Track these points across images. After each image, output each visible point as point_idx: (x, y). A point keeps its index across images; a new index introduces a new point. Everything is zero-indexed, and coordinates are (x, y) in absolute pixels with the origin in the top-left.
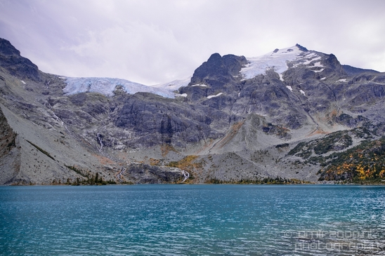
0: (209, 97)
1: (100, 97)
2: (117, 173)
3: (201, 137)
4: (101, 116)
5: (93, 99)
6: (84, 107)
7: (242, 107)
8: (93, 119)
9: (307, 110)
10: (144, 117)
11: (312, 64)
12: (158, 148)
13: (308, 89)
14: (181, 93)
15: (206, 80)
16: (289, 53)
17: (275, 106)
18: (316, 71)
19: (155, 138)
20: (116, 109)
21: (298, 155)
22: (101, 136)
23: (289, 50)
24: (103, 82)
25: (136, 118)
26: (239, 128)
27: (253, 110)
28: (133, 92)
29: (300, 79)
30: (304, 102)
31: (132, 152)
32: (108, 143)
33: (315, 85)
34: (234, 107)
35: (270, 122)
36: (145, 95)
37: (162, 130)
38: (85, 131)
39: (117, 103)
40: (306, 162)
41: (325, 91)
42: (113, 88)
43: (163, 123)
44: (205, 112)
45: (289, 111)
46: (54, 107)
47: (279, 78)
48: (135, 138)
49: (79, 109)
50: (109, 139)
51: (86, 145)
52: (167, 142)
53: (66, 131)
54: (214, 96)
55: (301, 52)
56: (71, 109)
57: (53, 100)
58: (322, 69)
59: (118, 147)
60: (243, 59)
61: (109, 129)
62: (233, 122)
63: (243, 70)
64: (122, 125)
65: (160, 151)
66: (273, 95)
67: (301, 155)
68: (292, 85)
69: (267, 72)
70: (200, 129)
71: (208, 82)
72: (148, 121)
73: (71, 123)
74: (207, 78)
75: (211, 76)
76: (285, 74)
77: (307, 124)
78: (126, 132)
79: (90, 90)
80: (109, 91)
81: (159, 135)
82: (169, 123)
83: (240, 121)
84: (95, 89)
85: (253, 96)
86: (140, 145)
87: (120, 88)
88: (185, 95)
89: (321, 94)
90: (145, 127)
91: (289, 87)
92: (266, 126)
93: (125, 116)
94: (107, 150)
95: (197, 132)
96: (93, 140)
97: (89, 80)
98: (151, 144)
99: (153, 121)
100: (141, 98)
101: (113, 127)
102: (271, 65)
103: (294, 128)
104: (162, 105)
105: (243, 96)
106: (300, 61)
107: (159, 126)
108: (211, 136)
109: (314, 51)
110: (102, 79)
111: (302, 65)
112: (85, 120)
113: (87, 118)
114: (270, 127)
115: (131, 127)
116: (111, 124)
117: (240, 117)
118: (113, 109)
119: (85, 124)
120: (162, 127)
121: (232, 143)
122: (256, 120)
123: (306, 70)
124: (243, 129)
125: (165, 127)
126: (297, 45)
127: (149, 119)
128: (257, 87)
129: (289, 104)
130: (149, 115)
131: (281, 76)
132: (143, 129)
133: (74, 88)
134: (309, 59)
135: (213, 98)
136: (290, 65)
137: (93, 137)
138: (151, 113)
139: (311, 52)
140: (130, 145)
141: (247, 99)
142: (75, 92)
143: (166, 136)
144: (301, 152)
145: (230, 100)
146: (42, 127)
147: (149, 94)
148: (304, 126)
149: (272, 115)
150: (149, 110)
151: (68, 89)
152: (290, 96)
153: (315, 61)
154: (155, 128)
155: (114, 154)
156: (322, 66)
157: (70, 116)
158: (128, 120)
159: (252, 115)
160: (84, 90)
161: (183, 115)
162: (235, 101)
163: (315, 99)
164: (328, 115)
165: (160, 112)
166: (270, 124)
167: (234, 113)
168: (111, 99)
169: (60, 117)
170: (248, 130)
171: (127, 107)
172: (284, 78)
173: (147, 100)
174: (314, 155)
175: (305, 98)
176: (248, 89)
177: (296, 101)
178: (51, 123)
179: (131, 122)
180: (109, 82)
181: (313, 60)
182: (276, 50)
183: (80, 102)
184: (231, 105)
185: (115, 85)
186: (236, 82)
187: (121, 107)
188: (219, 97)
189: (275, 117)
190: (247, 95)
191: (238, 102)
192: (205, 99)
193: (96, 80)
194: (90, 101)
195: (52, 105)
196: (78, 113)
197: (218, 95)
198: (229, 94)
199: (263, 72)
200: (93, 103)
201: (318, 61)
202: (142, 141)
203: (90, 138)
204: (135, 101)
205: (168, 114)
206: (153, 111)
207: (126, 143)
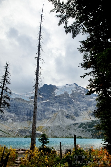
0: (44, 102)
3: (42, 118)
7: (57, 107)
9: (80, 110)
10: (20, 109)
11: (81, 92)
12: (26, 122)
13: (80, 102)
14: (32, 99)
15: (42, 95)
16: (72, 86)
17: (69, 107)
18: (82, 95)
19: (24, 118)
21: (82, 128)
23: (72, 85)
25: (16, 109)
26: (56, 115)
27: (61, 108)
29: (77, 97)
30: (79, 107)
31: (15, 123)
32: (5, 119)
33: (82, 100)
34: (53, 107)
35: (68, 114)
37: (27, 115)
40: (86, 131)
41: (86, 103)
43: (27, 112)
44: (43, 108)
45: (74, 110)
47: (69, 96)
48: (16, 118)
50: (5, 117)
52: (29, 120)
54: (45, 101)
55: (76, 86)
58: (84, 95)
59: (9, 121)
60: (55, 87)
62: (54, 112)
63: (55, 91)
64: (10, 111)
65: (27, 124)
66: (68, 103)
67: (84, 128)
68: (74, 99)
69: (65, 93)
70: (42, 115)
71: (43, 95)
72: (22, 111)
74: (43, 93)
75: (44, 93)
76: (71, 94)
77: (81, 115)
78: (12, 115)
81: (26, 117)
82: (30, 112)
83: (57, 113)
85: (61, 103)
86: (18, 120)
89: (85, 104)
91: (73, 100)
92: (67, 115)
94: (5, 122)
95: (41, 116)
98: (23, 120)
99: (23, 111)
100: (17, 100)
101: (6, 112)
102: (66, 90)
103: (76, 117)
104: (27, 104)
105: (57, 102)
106: (76, 90)
107: (26, 113)
108: (46, 118)
109: (81, 87)
111: (77, 92)
114: (68, 116)
115: (14, 112)
117: (56, 111)
120: (27, 113)
121: (55, 122)
122: (63, 113)
123: (79, 94)
124: (58, 116)
125: (29, 113)
126: (75, 83)
128: (62, 99)
129: (74, 107)
130: (22, 108)
131: (70, 95)
132: (19, 114)
134: (79, 90)
135: (45, 102)
136: (73, 91)
139: (80, 87)
140: (14, 120)
141: (58, 104)
143: (29, 117)
144: (83, 127)
145: (52, 103)
148: (80, 116)
149: (68, 111)
150: (22, 106)
152: (74, 104)
153: (82, 91)
154: (24, 114)
155: (8, 124)
156: (84, 93)
158: (13, 110)
159: (60, 110)
162: (54, 104)
163: (83, 106)
164: (88, 112)
165: (26, 107)
166: (68, 115)
167: (54, 109)
170: (60, 116)
172: (71, 96)
173: (20, 101)
174: (88, 128)
175: (79, 105)
176: (58, 100)
177: (76, 106)
179: (14, 110)
181: (81, 90)
182: (67, 84)
184: (52, 106)
186: (53, 96)
188: (47, 102)
189: (70, 112)
190: (58, 102)
191: (55, 105)
192: (42, 102)
197: (47, 101)
198: (51, 101)
199: (63, 93)
201: (83, 91)
202: (19, 119)
204: (16, 102)
205: (30, 108)
206: (23, 106)
207: (12, 120)
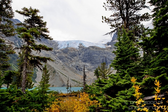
1: (74, 49)
2: (89, 82)
4: (75, 58)
5: (71, 50)
6: (68, 54)
8: (73, 59)
10: (95, 58)
14: (108, 45)
20: (81, 54)
22: (77, 66)
24: (73, 42)
25: (91, 58)
28: (87, 46)
32: (80, 69)
36: (93, 47)
38: (70, 64)
39: (81, 51)
42: (78, 45)
43: (103, 60)
46: (57, 54)
48: (92, 67)
49: (66, 55)
50: (81, 67)
51: (72, 70)
53: (64, 65)
56: (64, 55)
57: (56, 52)
61: (80, 63)
64: (85, 61)
73: (64, 61)
78: (87, 64)
79: (69, 46)
80: (76, 46)
82: (106, 60)
84: (71, 46)
87: (81, 45)
88: (110, 46)
90: (95, 62)
93: (86, 57)
94: (81, 72)
96: (74, 68)
97: (68, 42)
99: (98, 59)
100: (91, 48)
101: (81, 62)
104: (102, 52)
107: (101, 61)
110: (73, 41)
112: (69, 60)
113: (70, 59)
115: (89, 62)
116: (80, 61)
118: (80, 55)
119: (70, 62)
120: (103, 62)
127: (97, 58)
130: (97, 57)
132: (95, 63)
133: (62, 46)
137: (74, 67)
138: (97, 56)
140: (90, 70)
142: (63, 47)
146: (55, 63)
147: (95, 47)
150: (96, 54)
151: (59, 46)
154: (100, 62)
157: (64, 58)
158: (88, 59)
160: (66, 46)
161: (111, 56)
165: (101, 55)
168: (78, 50)
169: (60, 59)
171: (87, 53)
173: (94, 49)
178: (58, 62)
180: (76, 42)
183: (67, 52)
185: (79, 43)
187: (83, 53)
193: (71, 42)
194: (70, 51)
195: (56, 54)
196: (66, 57)
200: (72, 52)
202: (94, 68)
203: (73, 67)
204: (90, 51)
205: (105, 56)
206: (98, 55)
207: (88, 69)
